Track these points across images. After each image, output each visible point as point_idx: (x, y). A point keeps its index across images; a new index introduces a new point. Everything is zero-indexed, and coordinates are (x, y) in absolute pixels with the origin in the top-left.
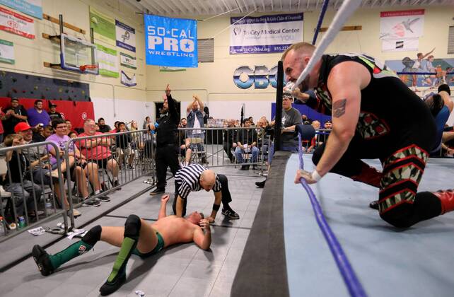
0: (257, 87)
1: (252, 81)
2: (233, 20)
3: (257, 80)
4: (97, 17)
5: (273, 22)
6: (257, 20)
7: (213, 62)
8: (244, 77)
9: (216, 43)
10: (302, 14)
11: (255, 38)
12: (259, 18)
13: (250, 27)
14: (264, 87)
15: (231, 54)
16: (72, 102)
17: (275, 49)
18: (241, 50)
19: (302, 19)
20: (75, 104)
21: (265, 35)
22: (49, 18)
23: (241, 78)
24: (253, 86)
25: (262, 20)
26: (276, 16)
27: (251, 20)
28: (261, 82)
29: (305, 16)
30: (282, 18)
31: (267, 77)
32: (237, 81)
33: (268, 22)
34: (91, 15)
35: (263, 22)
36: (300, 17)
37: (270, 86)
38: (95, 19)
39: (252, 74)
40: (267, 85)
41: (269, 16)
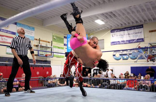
0: (124, 59)
1: (121, 57)
2: (112, 31)
3: (123, 56)
4: (56, 36)
5: (129, 30)
6: (122, 30)
7: (104, 49)
8: (118, 55)
9: (105, 41)
10: (142, 25)
11: (122, 37)
12: (123, 29)
13: (118, 33)
14: (127, 59)
15: (111, 45)
16: (42, 68)
17: (131, 41)
18: (116, 43)
19: (143, 27)
20: (43, 68)
21: (126, 36)
22: (36, 39)
23: (116, 55)
24: (122, 59)
25: (124, 29)
26: (130, 27)
27: (119, 30)
28: (125, 57)
29: (144, 26)
30: (133, 28)
31: (128, 54)
32: (115, 57)
33: (127, 30)
34: (53, 36)
35: (124, 30)
36: (141, 27)
37: (129, 59)
38: (55, 37)
39: (121, 54)
40: (128, 58)
41: (127, 28)
